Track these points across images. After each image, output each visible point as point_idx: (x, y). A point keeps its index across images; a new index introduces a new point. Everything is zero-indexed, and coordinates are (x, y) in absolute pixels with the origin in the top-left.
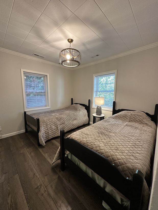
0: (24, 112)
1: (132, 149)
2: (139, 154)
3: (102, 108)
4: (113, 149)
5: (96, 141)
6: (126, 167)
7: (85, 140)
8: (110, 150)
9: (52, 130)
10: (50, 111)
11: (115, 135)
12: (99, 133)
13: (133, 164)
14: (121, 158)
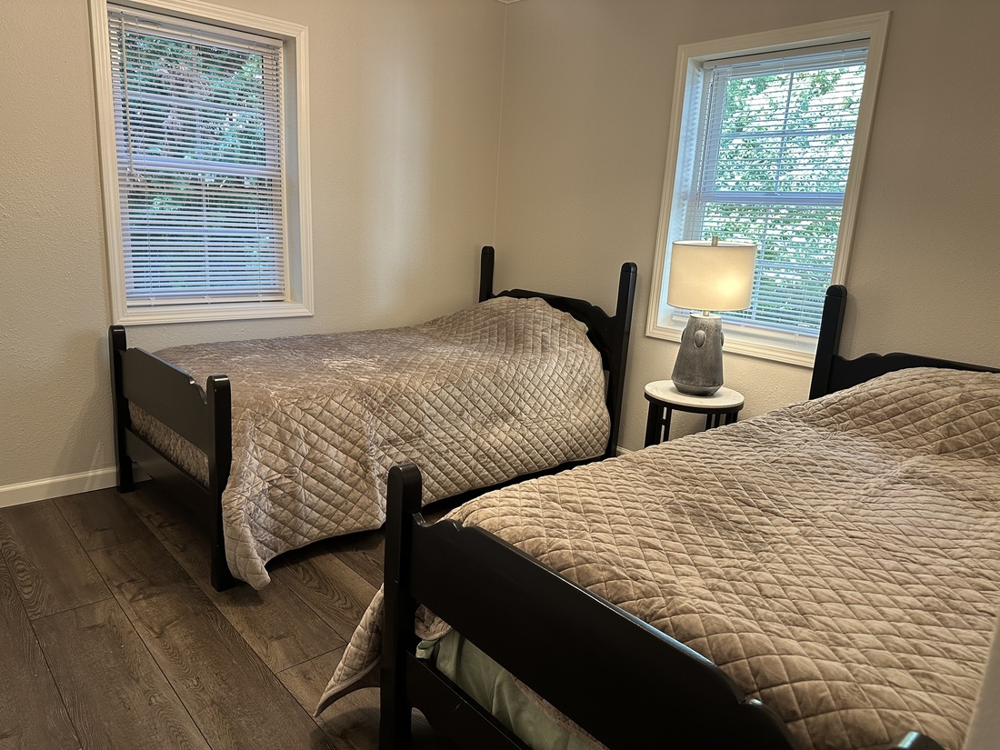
0: (112, 328)
1: (912, 628)
2: (962, 660)
3: (726, 337)
4: (770, 613)
5: (648, 559)
6: (847, 726)
7: (567, 542)
8: (745, 622)
9: (321, 481)
10: (311, 337)
11: (804, 535)
12: (682, 513)
13: (896, 713)
14: (818, 673)
